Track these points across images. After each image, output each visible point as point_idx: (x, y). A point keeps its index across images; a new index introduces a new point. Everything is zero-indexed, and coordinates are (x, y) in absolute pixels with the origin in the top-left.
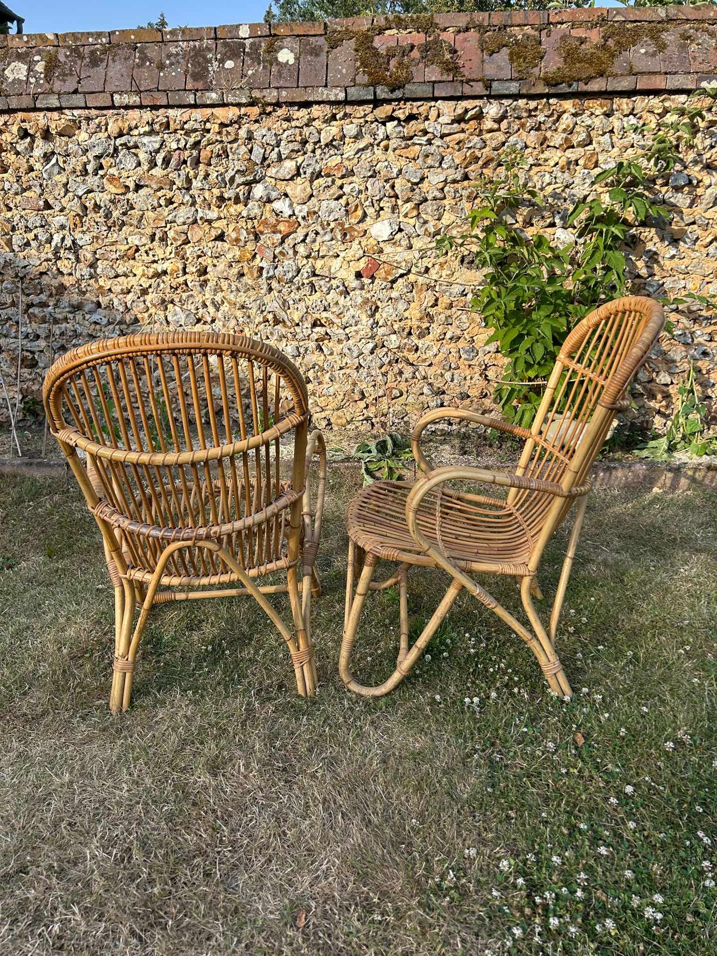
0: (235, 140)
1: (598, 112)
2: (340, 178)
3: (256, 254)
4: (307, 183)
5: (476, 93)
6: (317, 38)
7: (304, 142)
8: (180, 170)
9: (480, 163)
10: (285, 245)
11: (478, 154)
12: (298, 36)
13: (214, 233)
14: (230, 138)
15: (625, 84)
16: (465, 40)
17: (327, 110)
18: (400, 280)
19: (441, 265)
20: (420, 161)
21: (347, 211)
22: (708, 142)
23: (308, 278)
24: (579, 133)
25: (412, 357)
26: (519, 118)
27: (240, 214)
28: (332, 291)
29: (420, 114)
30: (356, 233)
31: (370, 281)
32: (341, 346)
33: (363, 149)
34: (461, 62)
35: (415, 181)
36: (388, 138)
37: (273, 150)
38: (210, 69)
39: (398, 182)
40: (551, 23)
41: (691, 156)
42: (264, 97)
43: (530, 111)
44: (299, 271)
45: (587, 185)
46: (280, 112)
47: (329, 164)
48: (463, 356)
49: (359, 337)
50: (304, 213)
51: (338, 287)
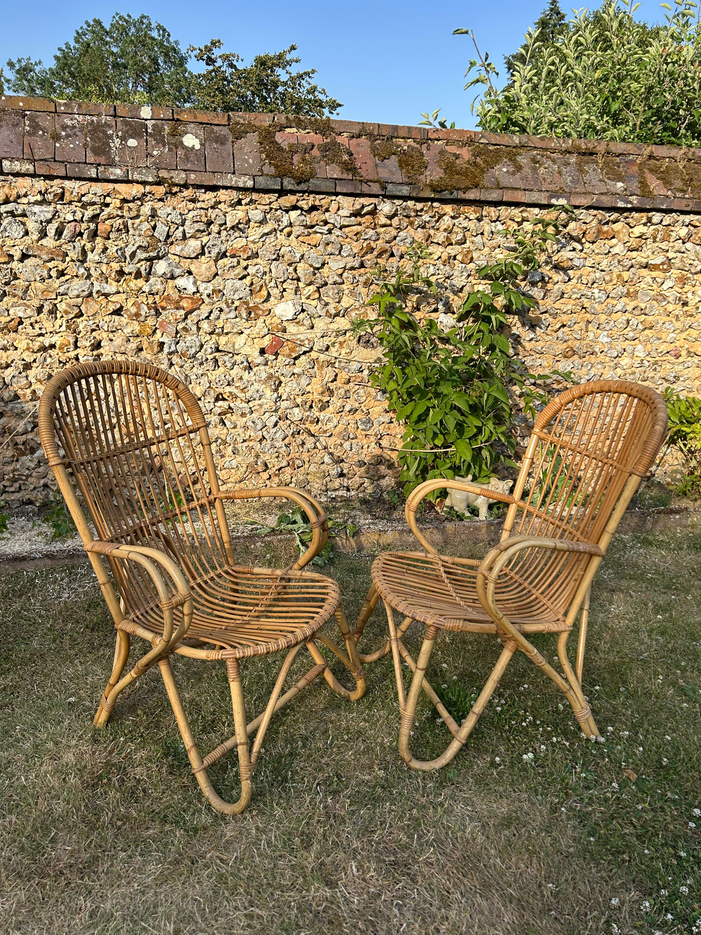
0: (138, 216)
1: (471, 217)
2: (245, 260)
3: (156, 328)
4: (212, 263)
5: (373, 193)
6: (221, 128)
7: (209, 223)
8: (74, 241)
9: (375, 253)
10: (189, 321)
11: (373, 245)
12: (202, 123)
13: (112, 307)
14: (133, 213)
15: (494, 196)
16: (358, 145)
17: (234, 195)
18: (303, 357)
19: (341, 344)
20: (321, 248)
21: (251, 290)
22: (555, 247)
23: (212, 353)
24: (457, 233)
25: (313, 428)
26: (408, 217)
27: (141, 289)
28: (236, 366)
29: (321, 206)
30: (261, 312)
31: (274, 357)
32: (244, 419)
33: (267, 234)
34: (358, 164)
35: (317, 266)
36: (291, 225)
37: (177, 228)
38: (112, 145)
39: (301, 267)
40: (430, 139)
41: (543, 258)
42: (172, 177)
43: (417, 211)
44: (202, 346)
45: (464, 277)
46: (186, 193)
47: (235, 246)
48: (361, 427)
49: (263, 410)
50: (209, 291)
51: (242, 363)
